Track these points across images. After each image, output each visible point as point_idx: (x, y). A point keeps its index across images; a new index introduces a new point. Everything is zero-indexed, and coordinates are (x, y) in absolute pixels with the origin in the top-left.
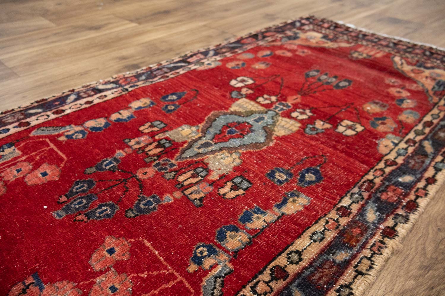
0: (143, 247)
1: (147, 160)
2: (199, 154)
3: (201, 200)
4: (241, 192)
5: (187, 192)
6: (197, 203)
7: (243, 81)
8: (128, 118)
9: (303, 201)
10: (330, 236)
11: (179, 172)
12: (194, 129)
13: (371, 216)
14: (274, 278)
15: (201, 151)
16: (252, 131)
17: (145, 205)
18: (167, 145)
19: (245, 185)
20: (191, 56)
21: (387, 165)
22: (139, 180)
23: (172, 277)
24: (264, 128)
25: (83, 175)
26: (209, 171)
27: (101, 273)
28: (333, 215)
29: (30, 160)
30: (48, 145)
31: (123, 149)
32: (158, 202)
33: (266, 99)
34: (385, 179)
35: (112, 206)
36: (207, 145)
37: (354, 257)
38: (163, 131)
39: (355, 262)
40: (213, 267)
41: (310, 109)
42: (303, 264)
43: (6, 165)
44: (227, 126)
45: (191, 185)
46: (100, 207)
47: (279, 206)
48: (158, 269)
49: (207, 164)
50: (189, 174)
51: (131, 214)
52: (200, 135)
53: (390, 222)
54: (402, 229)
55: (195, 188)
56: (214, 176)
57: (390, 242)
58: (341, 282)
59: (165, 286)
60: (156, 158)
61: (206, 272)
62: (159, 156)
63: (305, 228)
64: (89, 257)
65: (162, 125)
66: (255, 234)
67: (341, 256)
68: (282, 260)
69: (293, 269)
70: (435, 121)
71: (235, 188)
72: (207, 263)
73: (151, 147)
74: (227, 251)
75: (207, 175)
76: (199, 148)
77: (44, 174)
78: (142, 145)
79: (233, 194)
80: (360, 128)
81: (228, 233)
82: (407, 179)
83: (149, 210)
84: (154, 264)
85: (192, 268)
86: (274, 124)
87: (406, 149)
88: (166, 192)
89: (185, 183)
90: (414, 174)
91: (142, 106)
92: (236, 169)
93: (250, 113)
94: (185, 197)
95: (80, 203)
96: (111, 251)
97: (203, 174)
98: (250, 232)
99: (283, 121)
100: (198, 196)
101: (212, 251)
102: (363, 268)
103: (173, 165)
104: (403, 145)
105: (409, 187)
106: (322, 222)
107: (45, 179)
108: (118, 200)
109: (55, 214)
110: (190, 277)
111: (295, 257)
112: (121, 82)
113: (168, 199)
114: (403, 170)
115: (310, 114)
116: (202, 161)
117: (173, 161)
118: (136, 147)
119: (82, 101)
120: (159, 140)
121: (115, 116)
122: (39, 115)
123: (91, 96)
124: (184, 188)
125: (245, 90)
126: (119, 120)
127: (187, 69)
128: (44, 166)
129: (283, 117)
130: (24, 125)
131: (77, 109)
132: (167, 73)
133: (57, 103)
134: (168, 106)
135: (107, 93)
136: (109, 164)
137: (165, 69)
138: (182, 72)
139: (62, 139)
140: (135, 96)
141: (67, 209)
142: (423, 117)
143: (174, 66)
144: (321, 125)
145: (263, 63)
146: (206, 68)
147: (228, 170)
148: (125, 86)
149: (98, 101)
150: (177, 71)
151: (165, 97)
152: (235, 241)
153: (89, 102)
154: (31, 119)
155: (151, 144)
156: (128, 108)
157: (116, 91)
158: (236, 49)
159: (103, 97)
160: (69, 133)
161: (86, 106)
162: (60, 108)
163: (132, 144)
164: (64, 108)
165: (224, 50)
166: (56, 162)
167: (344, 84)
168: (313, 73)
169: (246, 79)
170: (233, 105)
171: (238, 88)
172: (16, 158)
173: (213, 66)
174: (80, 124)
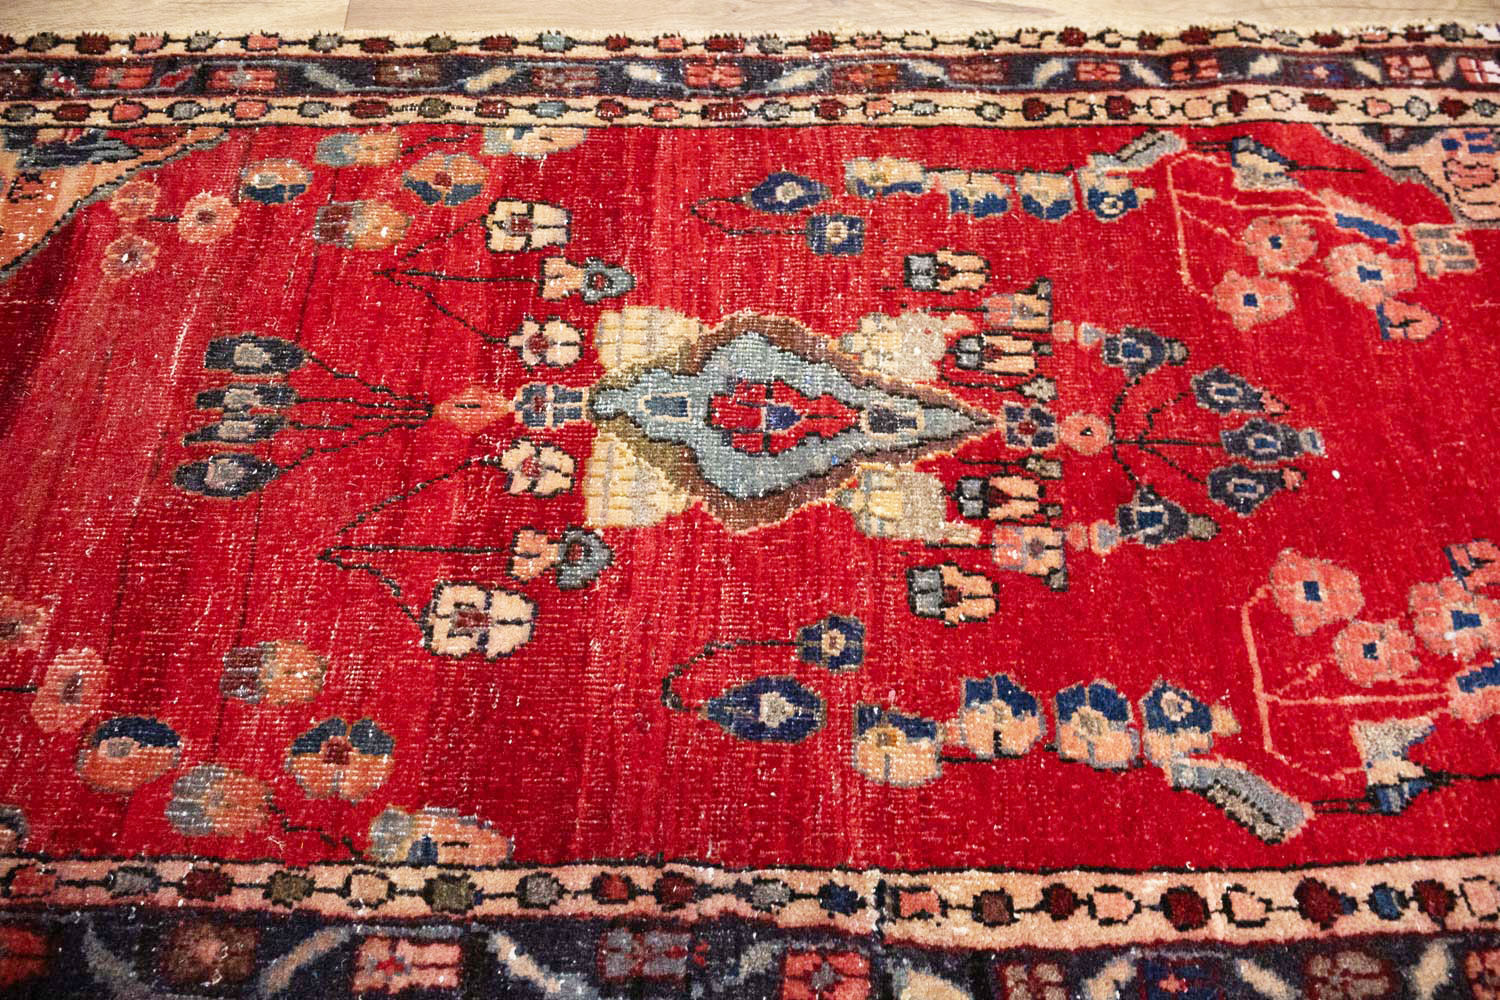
0: (1197, 273)
1: (1054, 470)
3: (1032, 290)
4: (943, 256)
5: (1039, 323)
6: (1044, 289)
8: (986, 697)
9: (860, 169)
10: (901, 98)
11: (1015, 384)
12: (855, 503)
13: (801, 77)
15: (916, 412)
16: (734, 384)
17: (1139, 353)
18: (972, 486)
19: (919, 263)
21: (626, 110)
22: (1111, 422)
23: (1183, 201)
25: (1222, 521)
26: (954, 345)
27: (1283, 277)
28: (854, 117)
29: (1334, 680)
30: (1273, 706)
31: (1088, 551)
32: (1111, 344)
33: (536, 471)
34: (675, 96)
35: (1204, 393)
36: (884, 421)
37: (914, 57)
38: (940, 554)
40: (1117, 176)
43: (1400, 700)
44: (767, 446)
45: (1019, 335)
46: (1227, 406)
47: (915, 187)
48: (1197, 227)
49: (940, 364)
50: (1000, 365)
51: (1178, 351)
52: (861, 466)
53: (795, 51)
54: (797, 33)
55: (1019, 322)
56: (958, 322)
59: (1203, 198)
60: (1032, 464)
61: (1132, 175)
62: (1018, 466)
63: (924, 131)
64: (1289, 315)
65: (923, 580)
66: (1008, 176)
69: (1014, 100)
70: (341, 102)
71: (947, 271)
72: (1117, 187)
73: (1017, 509)
74: (1075, 182)
75: (968, 336)
76: (911, 423)
77: (1311, 589)
78: (1029, 534)
79: (960, 262)
80: (510, 207)
81: (1046, 204)
82: (645, 74)
83: (1139, 338)
84: (1197, 236)
85: (1145, 194)
86: (658, 364)
87: (529, 108)
88: (1079, 352)
89: (1027, 345)
90: (618, 69)
91: (900, 733)
92: (893, 308)
93: (659, 449)
94: (1057, 313)
95: (1262, 444)
96: (1250, 300)
97: (972, 345)
100: (1030, 301)
101: (1096, 197)
103: (1012, 414)
105: (664, 64)
106: (886, 121)
107: (1314, 569)
108: (1186, 399)
109: (1321, 451)
110: (1158, 185)
111: (989, 111)
113: (1088, 334)
114: (620, 86)
115: (529, 328)
116: (943, 379)
117: (1002, 424)
118: (1049, 536)
119: (1077, 932)
120: (979, 520)
121: (1021, 734)
122: (1257, 934)
123: (1029, 956)
124: (1039, 337)
125: (525, 569)
126: (1021, 704)
127: (540, 891)
128: (1303, 626)
129: (601, 370)
130: (1317, 903)
131: (1115, 879)
132: (638, 926)
133: (1171, 985)
134: (836, 662)
135: (961, 931)
136: (1148, 520)
137: (615, 967)
138: (579, 876)
139: (1224, 721)
140: (878, 825)
141: (1291, 445)
142: (331, 129)
143: (556, 967)
144: (562, 280)
145: (252, 681)
146: (470, 833)
147: (916, 321)
148: (863, 939)
149: (1026, 889)
150: (588, 905)
151: (793, 729)
152: (1046, 188)
153: (1058, 904)
154: (1290, 926)
155: (1008, 521)
156: (954, 758)
157: (923, 915)
158: (152, 913)
159: (992, 909)
160: (1194, 737)
161: (1081, 882)
162: (1170, 934)
163: (1053, 559)
164: (1154, 926)
165: (211, 949)
166: (1271, 620)
167: (250, 354)
168: (222, 474)
169: (441, 627)
170: (647, 519)
171: (530, 590)
172: (1368, 713)
173: (431, 824)
174: (1143, 767)
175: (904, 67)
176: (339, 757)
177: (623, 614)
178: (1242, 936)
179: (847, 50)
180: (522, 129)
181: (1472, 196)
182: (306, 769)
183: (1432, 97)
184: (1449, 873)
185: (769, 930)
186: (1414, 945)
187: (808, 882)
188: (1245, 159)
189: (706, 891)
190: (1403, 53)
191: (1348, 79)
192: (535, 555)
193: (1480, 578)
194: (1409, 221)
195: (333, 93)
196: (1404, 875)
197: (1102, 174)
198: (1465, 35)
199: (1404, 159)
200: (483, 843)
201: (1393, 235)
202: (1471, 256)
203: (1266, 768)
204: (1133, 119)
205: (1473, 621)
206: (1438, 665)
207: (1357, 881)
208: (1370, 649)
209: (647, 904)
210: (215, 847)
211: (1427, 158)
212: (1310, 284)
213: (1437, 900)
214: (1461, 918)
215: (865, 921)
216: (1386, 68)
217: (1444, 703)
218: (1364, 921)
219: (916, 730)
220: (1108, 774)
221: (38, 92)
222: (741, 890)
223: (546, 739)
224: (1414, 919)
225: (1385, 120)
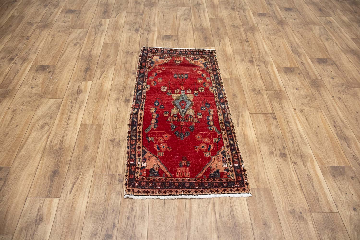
0: (201, 133)
1: (178, 121)
2: (185, 114)
3: (198, 121)
6: (198, 122)
7: (164, 89)
8: (157, 115)
9: (212, 111)
10: (222, 113)
11: (187, 119)
12: (175, 109)
13: (223, 106)
14: (222, 124)
16: (186, 102)
17: (191, 128)
18: (177, 116)
19: (201, 114)
20: (138, 87)
21: (216, 95)
22: (183, 125)
23: (211, 134)
24: (187, 99)
25: (173, 132)
26: (191, 116)
28: (218, 110)
29: (158, 137)
30: (156, 132)
32: (192, 126)
33: (177, 91)
34: (219, 98)
36: (183, 111)
37: (227, 114)
38: (170, 113)
39: (228, 115)
41: (189, 88)
42: (223, 120)
44: (180, 104)
46: (186, 134)
47: (210, 114)
49: (189, 115)
50: (189, 119)
51: (192, 131)
52: (178, 109)
53: (226, 106)
54: (229, 106)
56: (194, 116)
57: (229, 109)
58: (229, 119)
62: (179, 119)
63: (217, 115)
64: (197, 140)
65: (168, 112)
66: (213, 120)
67: (226, 115)
68: (220, 122)
69: (223, 121)
70: (213, 78)
71: (200, 116)
72: (212, 129)
74: (212, 125)
77: (167, 136)
78: (172, 119)
79: (201, 117)
80: (203, 89)
81: (209, 123)
82: (221, 96)
83: (193, 128)
84: (207, 134)
85: (212, 131)
86: (188, 98)
87: (215, 89)
88: (191, 124)
89: (191, 120)
90: (221, 94)
92: (195, 112)
93: (179, 98)
94: (195, 123)
95: (182, 136)
96: (198, 137)
98: (212, 121)
99: (188, 95)
101: (211, 127)
102: (230, 115)
103: (184, 119)
104: (214, 89)
105: (223, 97)
106: (218, 112)
107: (169, 137)
108: (186, 131)
109: (182, 140)
110: (213, 132)
111: (221, 120)
112: (136, 107)
113: (193, 124)
114: (219, 94)
115: (191, 90)
116: (187, 115)
118: (171, 120)
119: (139, 119)
120: (173, 116)
121: (154, 117)
122: (138, 128)
123: (137, 116)
124: (193, 121)
125: (168, 91)
126: (157, 117)
127: (144, 93)
128: (163, 135)
129: (187, 94)
130: (139, 132)
131: (142, 121)
132: (141, 97)
133: (135, 123)
134: (160, 107)
135: (139, 113)
136: (173, 127)
137: (139, 96)
138: (145, 94)
139: (155, 129)
140: (147, 109)
141: (182, 138)
142: (210, 78)
143: (139, 93)
144: (196, 92)
145: (159, 79)
146: (148, 89)
147: (194, 113)
148: (139, 108)
149: (142, 116)
150: (143, 95)
151: (155, 105)
152: (211, 123)
153: (141, 118)
154: (138, 130)
155: (173, 118)
156: (152, 113)
157: (141, 111)
158: (144, 77)
159: (141, 114)
160: (153, 127)
161: (142, 119)
162: (138, 124)
163: (170, 120)
164: (139, 123)
165: (142, 79)
166: (164, 133)
167: (186, 76)
168: (176, 76)
169: (164, 87)
170: (173, 98)
171: (166, 92)
172: (155, 138)
173: (149, 88)
174: (151, 124)
175: (226, 113)
176: (154, 83)
177: (165, 96)
178: (138, 127)
179: (227, 110)
180: (213, 89)
181: (215, 158)
182: (153, 82)
183: (231, 157)
184: (141, 141)
185: (140, 103)
186: (136, 137)
187: (144, 105)
188: (218, 139)
189: (143, 100)
190: (238, 156)
191: (232, 150)
192: (169, 91)
193: (167, 149)
194: (211, 152)
195: (214, 77)
196: (141, 138)
197: (214, 128)
198: (242, 163)
199: (220, 153)
200: (147, 90)
201: (209, 150)
202: (207, 157)
203: (151, 131)
204: (222, 131)
205: (163, 147)
206: (159, 144)
207: (141, 135)
208: (161, 139)
209: (143, 97)
210: (148, 78)
211: (221, 155)
212: (201, 142)
213: (139, 139)
214: (138, 141)
215: (141, 108)
216: (235, 154)
217: (156, 143)
218: (138, 135)
219: (155, 111)
220: (151, 122)
221: (211, 62)
222: (143, 102)
223: (155, 92)
224: (138, 138)
225: (226, 153)
